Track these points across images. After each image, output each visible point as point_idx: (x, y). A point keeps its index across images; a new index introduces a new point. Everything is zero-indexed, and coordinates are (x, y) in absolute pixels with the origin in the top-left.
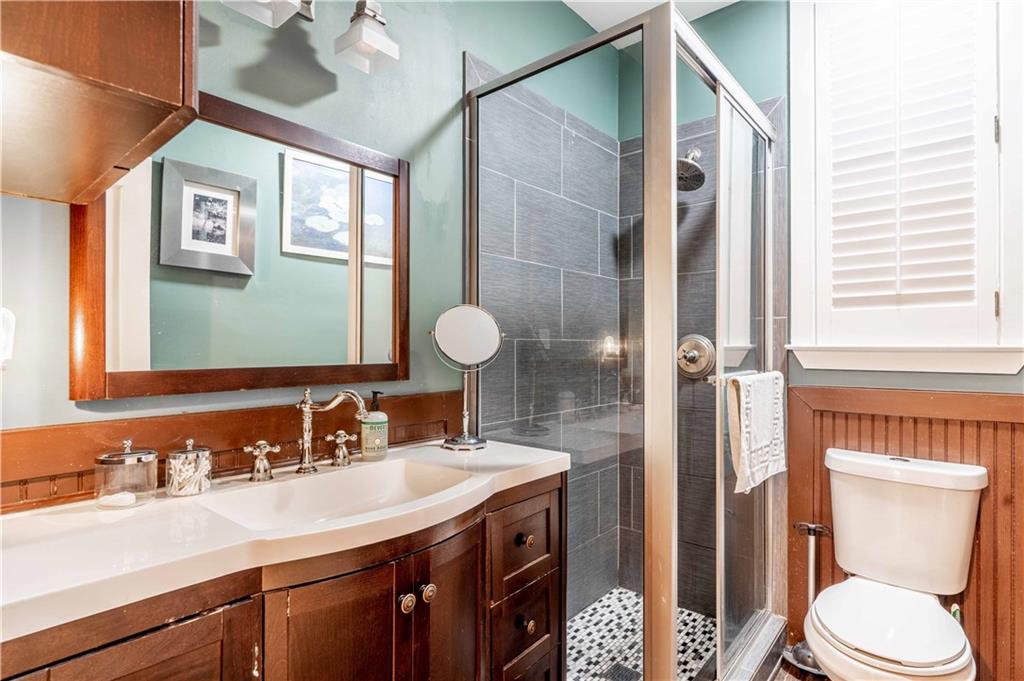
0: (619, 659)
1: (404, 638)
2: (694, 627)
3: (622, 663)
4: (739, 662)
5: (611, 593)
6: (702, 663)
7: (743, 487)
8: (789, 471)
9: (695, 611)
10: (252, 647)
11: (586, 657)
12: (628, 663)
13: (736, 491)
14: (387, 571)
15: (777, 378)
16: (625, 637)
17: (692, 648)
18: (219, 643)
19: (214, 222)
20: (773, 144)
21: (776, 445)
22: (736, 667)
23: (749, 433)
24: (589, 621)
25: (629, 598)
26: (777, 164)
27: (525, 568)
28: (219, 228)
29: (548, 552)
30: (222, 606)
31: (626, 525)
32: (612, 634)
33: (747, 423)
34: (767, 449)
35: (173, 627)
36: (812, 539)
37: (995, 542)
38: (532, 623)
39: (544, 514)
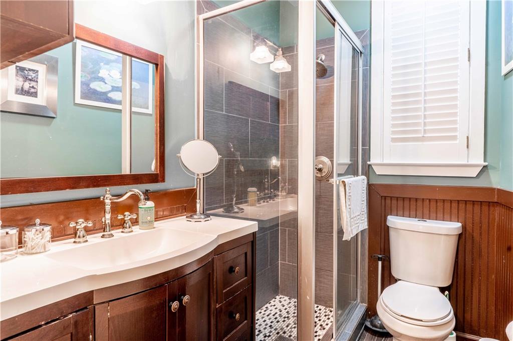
0: (281, 333)
1: (172, 326)
2: (320, 313)
3: (283, 335)
4: (344, 329)
5: (275, 298)
6: (325, 331)
7: (347, 237)
8: (369, 228)
9: (320, 305)
10: (89, 335)
11: (263, 333)
12: (286, 334)
13: (343, 240)
14: (163, 289)
15: (364, 180)
16: (284, 321)
17: (319, 324)
18: (70, 334)
19: (30, 84)
20: (362, 55)
21: (363, 214)
22: (342, 332)
23: (350, 208)
24: (264, 314)
25: (285, 300)
26: (364, 66)
27: (234, 285)
28: (33, 87)
29: (246, 276)
30: (71, 313)
31: (283, 261)
32: (277, 320)
33: (349, 203)
34: (358, 217)
35: (44, 327)
36: (380, 263)
37: (465, 260)
38: (238, 315)
39: (244, 255)
